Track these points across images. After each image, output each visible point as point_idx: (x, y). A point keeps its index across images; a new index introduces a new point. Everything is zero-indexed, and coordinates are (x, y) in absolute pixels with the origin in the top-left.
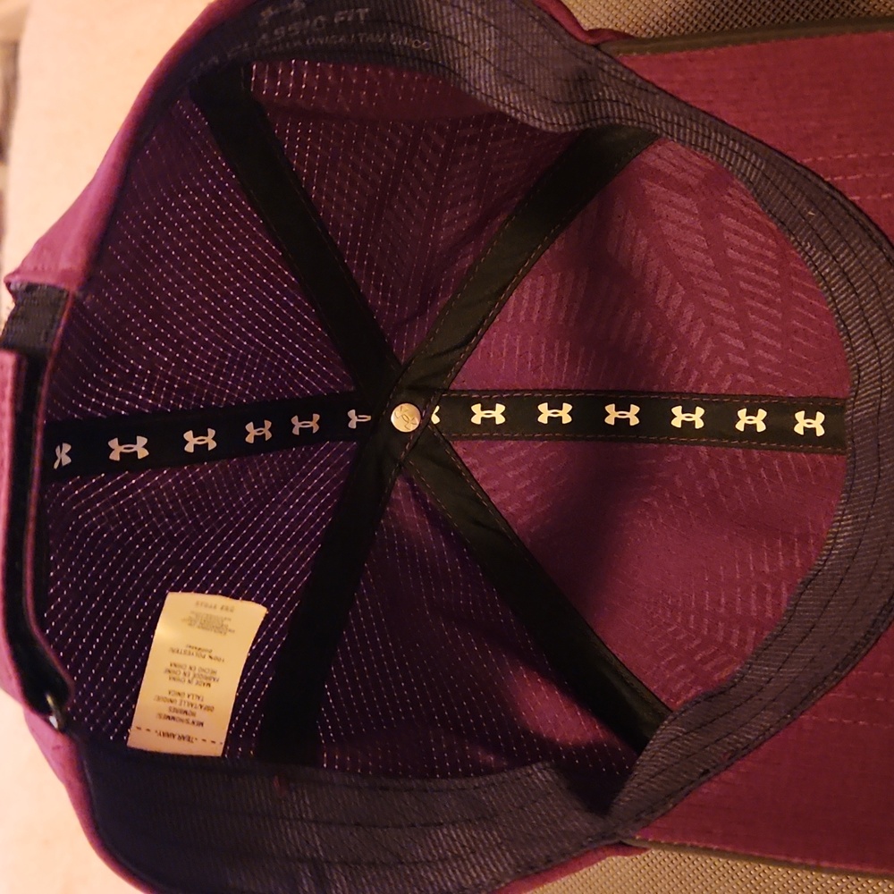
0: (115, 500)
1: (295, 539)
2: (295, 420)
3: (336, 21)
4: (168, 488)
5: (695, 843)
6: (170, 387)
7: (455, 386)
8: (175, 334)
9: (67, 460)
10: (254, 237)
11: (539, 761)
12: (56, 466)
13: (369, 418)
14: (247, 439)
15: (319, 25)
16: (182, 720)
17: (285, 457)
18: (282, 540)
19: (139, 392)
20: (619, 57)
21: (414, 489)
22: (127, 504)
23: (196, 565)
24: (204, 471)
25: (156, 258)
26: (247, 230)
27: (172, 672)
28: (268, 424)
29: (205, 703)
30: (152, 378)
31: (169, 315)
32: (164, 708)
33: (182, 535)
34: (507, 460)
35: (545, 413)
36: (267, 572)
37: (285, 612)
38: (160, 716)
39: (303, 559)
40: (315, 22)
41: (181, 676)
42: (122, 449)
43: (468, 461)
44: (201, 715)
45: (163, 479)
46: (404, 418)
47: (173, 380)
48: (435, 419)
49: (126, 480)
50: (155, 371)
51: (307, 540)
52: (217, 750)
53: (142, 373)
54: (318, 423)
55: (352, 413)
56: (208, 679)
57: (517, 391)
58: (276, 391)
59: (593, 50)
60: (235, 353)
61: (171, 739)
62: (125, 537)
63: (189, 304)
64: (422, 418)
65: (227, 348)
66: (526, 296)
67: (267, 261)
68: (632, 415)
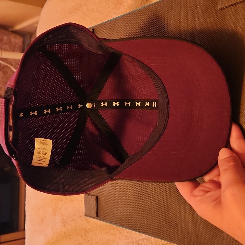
0: (32, 123)
1: (68, 129)
2: (67, 107)
3: (59, 38)
4: (42, 120)
5: (123, 178)
6: (42, 102)
7: (98, 99)
8: (42, 92)
9: (22, 116)
10: (56, 73)
11: (104, 167)
12: (20, 117)
13: (82, 106)
14: (57, 111)
15: (56, 39)
16: (41, 161)
17: (65, 114)
18: (66, 129)
19: (36, 103)
20: (103, 43)
21: (91, 119)
22: (34, 123)
23: (48, 134)
24: (48, 117)
25: (37, 79)
26: (55, 72)
27: (39, 152)
28: (61, 108)
29: (45, 158)
30: (38, 100)
31: (41, 88)
32: (38, 159)
33: (45, 129)
34: (108, 113)
35: (114, 104)
36: (63, 135)
37: (66, 143)
38: (37, 160)
39: (70, 133)
40: (55, 38)
41: (40, 153)
42: (32, 113)
43: (101, 114)
44: (44, 160)
45: (41, 118)
46: (89, 106)
47: (42, 100)
48: (95, 106)
49: (33, 119)
50: (39, 99)
51: (71, 129)
52: (47, 166)
53: (36, 99)
54: (72, 107)
55: (79, 105)
56: (45, 154)
57: (109, 100)
58: (63, 102)
59: (99, 42)
60: (55, 95)
61: (39, 164)
62: (34, 129)
63: (44, 86)
64: (92, 105)
65: (53, 94)
66: (109, 81)
67: (59, 77)
68: (129, 104)
